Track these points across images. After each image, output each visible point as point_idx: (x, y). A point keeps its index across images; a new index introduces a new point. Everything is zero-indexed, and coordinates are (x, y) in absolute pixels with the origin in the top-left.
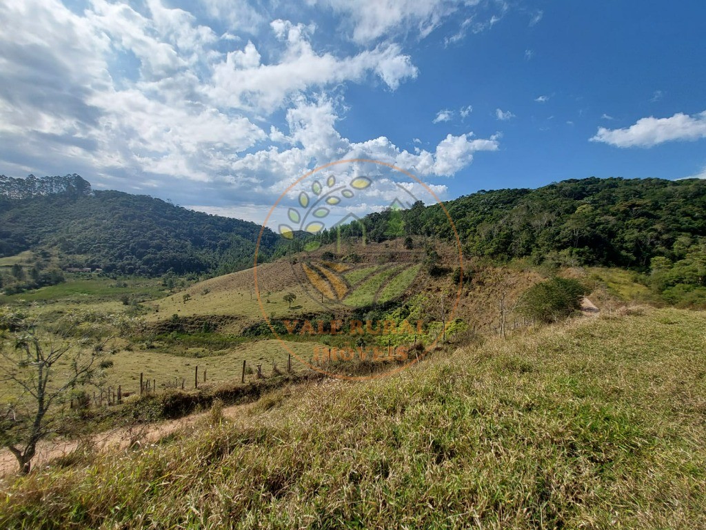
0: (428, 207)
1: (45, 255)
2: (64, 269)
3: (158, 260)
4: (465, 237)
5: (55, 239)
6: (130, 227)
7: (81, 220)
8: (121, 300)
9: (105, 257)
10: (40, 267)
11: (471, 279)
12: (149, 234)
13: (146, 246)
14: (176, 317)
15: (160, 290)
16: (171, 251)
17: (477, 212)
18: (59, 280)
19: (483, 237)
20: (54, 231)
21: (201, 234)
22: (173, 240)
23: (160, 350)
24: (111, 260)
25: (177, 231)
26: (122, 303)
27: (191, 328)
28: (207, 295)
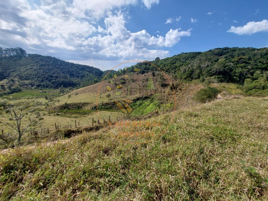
0: (161, 60)
1: (12, 81)
2: (21, 86)
3: (57, 82)
4: (175, 72)
5: (16, 74)
6: (44, 69)
7: (25, 67)
8: (45, 98)
9: (36, 81)
10: (11, 85)
11: (177, 88)
12: (52, 72)
13: (52, 77)
14: (66, 104)
15: (59, 94)
16: (62, 79)
17: (180, 61)
18: (20, 91)
19: (182, 72)
20: (15, 71)
21: (73, 71)
22: (62, 74)
23: (61, 115)
24: (39, 82)
25: (63, 71)
26: (45, 99)
27: (72, 107)
28: (77, 95)
